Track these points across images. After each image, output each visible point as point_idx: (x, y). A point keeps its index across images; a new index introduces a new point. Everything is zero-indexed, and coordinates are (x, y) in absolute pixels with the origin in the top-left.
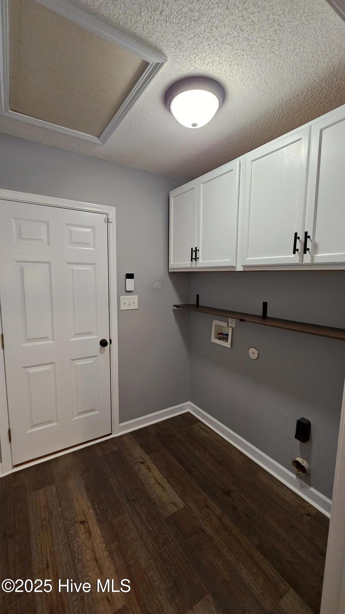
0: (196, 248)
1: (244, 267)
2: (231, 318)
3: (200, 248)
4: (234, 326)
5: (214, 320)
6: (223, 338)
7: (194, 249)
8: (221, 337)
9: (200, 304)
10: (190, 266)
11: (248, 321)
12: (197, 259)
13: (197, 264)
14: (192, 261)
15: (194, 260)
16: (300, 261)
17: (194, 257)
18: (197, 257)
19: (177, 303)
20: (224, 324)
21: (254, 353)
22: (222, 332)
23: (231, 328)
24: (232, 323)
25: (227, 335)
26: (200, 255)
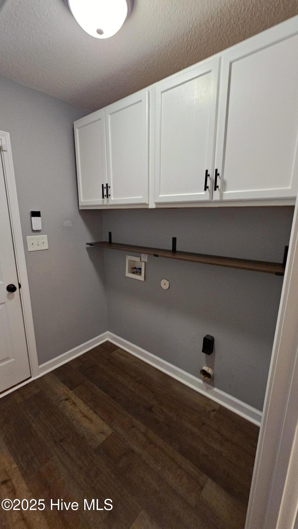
0: (107, 184)
1: (157, 204)
2: (143, 253)
3: (111, 184)
4: (146, 260)
5: (127, 256)
6: (136, 271)
7: (105, 186)
8: (135, 272)
9: (113, 241)
10: (101, 203)
11: (160, 256)
12: (109, 196)
13: (108, 201)
14: (103, 197)
15: (105, 198)
16: (210, 198)
17: (105, 194)
18: (109, 194)
19: (90, 241)
20: (137, 259)
21: (166, 285)
22: (135, 266)
23: (144, 263)
24: (145, 258)
25: (140, 269)
26: (111, 191)
